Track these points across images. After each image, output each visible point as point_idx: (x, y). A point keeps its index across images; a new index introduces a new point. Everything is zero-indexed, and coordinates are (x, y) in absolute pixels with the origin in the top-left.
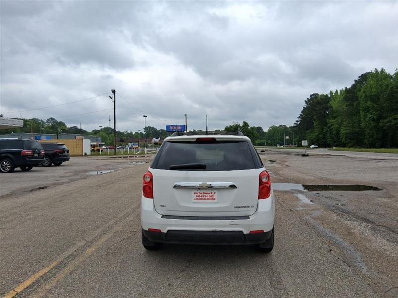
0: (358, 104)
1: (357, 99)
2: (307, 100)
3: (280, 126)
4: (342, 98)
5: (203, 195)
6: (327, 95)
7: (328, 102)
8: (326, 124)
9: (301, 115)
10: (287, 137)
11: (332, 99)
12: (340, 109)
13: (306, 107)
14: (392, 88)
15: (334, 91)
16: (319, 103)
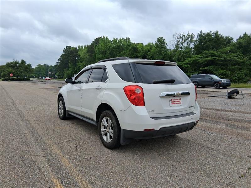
0: (95, 55)
1: (94, 52)
2: (64, 49)
3: (44, 65)
4: (85, 51)
5: (175, 101)
6: (76, 48)
7: (78, 53)
8: (76, 65)
9: (60, 59)
10: (50, 73)
11: (79, 50)
12: (85, 57)
13: (63, 53)
14: (112, 48)
15: (81, 46)
16: (72, 52)
